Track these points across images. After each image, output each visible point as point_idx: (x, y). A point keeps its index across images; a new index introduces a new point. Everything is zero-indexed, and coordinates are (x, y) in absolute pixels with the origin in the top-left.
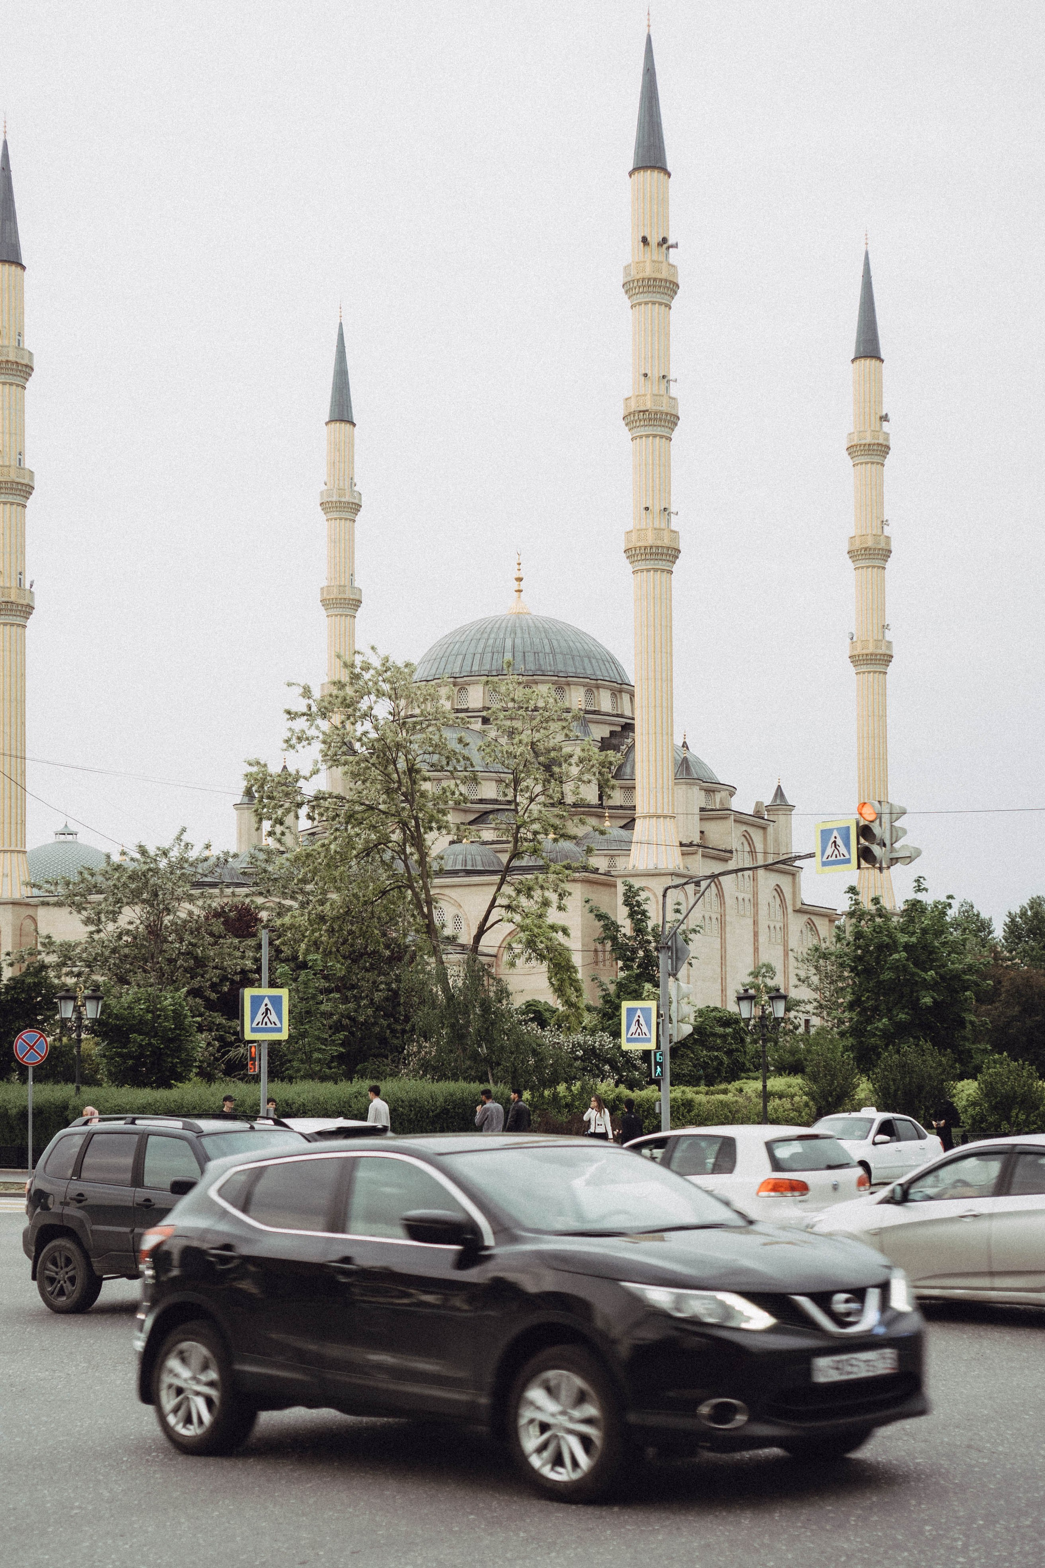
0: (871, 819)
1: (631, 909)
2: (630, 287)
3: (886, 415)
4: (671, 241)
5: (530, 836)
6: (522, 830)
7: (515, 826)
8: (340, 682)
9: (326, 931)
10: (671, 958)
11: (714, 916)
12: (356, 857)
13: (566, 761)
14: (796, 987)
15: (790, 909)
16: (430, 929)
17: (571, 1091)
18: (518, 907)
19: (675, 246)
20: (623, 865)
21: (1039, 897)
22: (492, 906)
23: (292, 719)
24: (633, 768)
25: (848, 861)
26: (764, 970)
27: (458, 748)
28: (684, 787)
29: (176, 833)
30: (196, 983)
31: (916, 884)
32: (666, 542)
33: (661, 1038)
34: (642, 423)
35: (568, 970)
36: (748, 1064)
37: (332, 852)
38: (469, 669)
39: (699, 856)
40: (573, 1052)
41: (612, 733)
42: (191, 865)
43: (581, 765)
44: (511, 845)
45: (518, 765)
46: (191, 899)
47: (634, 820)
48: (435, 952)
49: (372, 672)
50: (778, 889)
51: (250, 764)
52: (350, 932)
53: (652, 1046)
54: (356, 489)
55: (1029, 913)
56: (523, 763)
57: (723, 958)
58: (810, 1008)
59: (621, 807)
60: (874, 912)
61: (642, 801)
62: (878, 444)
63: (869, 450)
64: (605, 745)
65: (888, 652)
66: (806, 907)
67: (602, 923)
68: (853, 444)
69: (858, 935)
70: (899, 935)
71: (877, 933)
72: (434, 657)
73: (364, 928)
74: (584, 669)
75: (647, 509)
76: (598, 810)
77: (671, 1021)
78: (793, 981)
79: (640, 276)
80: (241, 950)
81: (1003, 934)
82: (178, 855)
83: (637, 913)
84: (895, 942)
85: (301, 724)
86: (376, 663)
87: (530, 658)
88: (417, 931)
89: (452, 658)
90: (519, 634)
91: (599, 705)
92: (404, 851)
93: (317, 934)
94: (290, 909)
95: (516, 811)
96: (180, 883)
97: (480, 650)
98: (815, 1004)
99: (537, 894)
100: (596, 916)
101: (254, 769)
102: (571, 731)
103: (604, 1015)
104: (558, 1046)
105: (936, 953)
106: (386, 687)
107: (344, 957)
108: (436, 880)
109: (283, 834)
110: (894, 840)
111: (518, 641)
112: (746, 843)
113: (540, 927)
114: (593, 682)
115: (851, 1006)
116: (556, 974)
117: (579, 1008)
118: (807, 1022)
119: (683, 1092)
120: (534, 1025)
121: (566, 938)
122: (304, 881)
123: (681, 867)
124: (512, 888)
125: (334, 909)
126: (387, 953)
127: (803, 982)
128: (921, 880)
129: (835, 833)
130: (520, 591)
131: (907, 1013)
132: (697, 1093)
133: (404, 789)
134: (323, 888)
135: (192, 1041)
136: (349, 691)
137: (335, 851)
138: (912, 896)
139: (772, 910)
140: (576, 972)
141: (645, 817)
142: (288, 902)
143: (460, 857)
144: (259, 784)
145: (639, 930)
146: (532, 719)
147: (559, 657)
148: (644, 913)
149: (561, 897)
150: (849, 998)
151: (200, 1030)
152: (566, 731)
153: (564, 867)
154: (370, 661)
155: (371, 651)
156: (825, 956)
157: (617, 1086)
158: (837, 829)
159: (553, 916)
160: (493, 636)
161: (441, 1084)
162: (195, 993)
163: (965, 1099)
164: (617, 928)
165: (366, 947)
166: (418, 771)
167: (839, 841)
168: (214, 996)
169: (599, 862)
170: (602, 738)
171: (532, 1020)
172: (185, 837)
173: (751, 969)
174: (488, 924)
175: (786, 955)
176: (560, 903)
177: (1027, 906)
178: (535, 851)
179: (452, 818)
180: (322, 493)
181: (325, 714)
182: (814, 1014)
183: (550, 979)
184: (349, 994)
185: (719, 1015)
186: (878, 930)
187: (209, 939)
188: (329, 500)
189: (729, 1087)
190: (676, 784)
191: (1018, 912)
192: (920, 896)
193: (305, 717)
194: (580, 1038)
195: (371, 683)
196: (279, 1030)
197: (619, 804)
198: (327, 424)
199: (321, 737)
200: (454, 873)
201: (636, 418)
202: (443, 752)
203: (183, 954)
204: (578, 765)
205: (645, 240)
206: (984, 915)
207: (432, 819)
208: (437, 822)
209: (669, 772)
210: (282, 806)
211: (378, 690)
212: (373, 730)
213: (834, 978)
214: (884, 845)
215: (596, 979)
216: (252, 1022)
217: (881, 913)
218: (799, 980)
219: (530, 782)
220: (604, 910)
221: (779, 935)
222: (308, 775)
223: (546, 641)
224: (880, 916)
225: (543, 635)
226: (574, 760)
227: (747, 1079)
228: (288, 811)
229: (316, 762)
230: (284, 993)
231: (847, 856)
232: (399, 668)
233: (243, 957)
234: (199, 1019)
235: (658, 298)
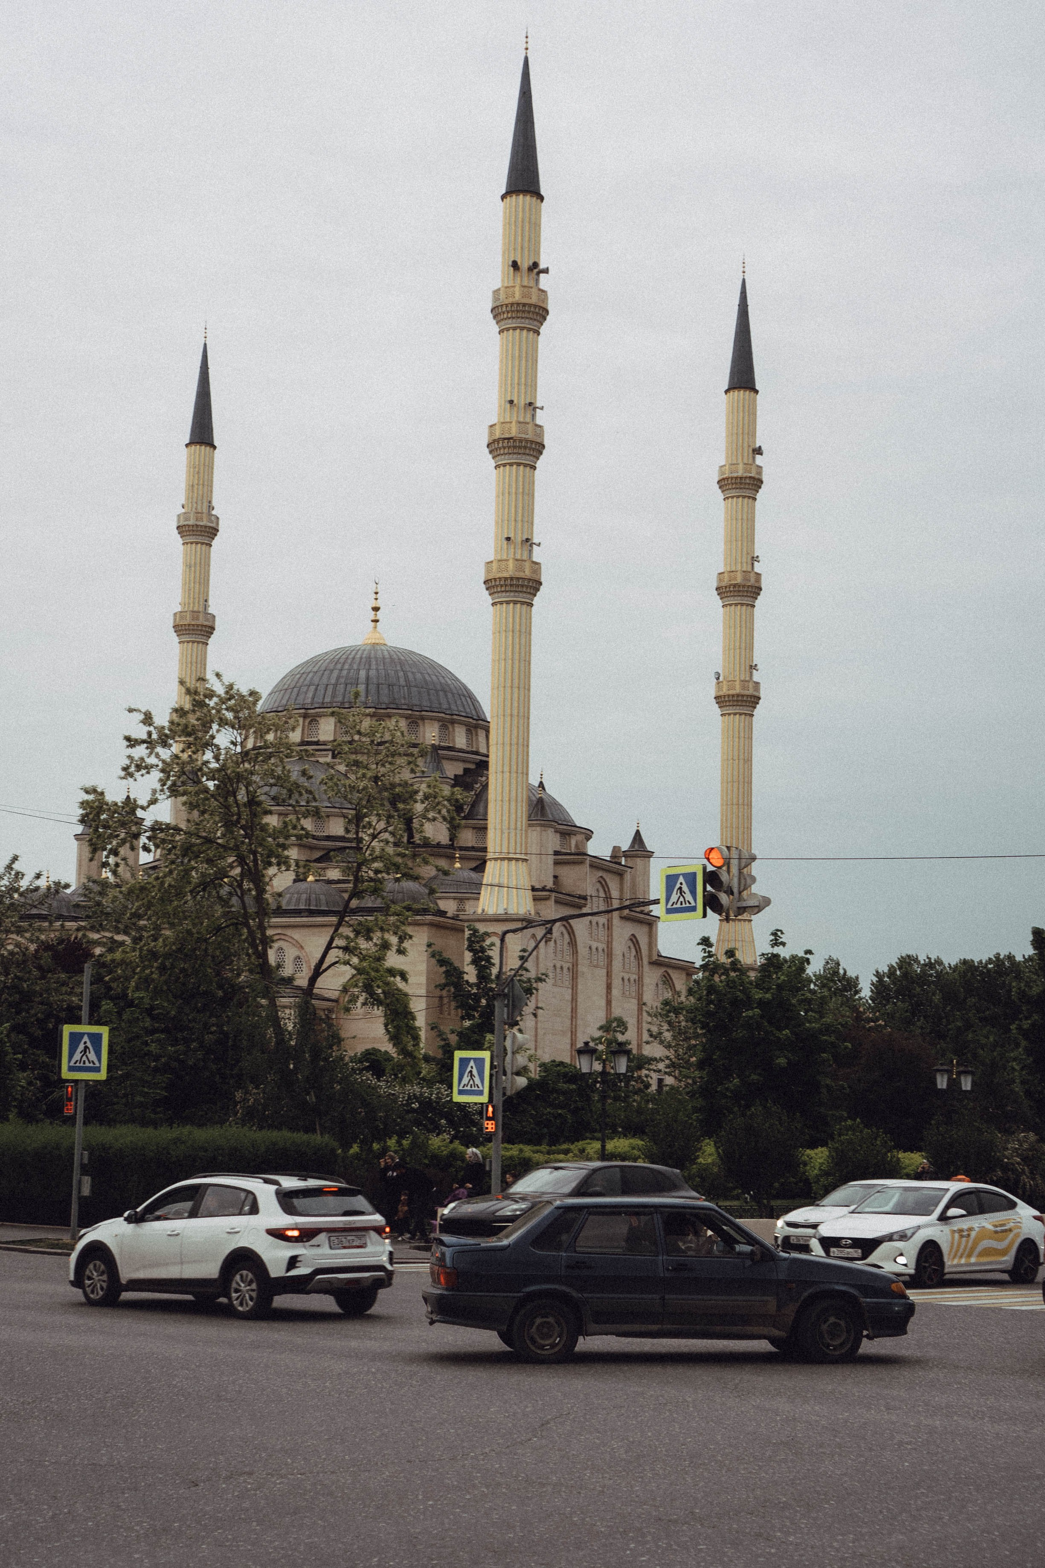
0: (719, 865)
1: (474, 955)
2: (498, 312)
3: (760, 447)
4: (542, 266)
5: (371, 874)
6: (364, 868)
7: (355, 864)
8: (182, 709)
9: (157, 968)
10: (507, 1006)
11: (566, 966)
12: (191, 892)
13: (411, 797)
14: (647, 1043)
15: (645, 961)
16: (265, 970)
17: (402, 1145)
18: (355, 948)
19: (546, 271)
20: (471, 908)
21: (909, 956)
22: (329, 947)
23: (132, 746)
24: (486, 807)
25: (694, 909)
26: (614, 1025)
27: (302, 781)
28: (538, 829)
29: (7, 862)
30: (19, 1019)
31: (773, 937)
32: (527, 573)
33: (494, 1092)
34: (506, 451)
35: (405, 1017)
36: (593, 1124)
37: (166, 885)
38: (321, 701)
39: (552, 902)
40: (409, 1104)
41: (466, 770)
42: (21, 895)
43: (427, 802)
44: (351, 885)
45: (361, 799)
46: (20, 931)
47: (485, 862)
48: (267, 993)
49: (215, 699)
50: (634, 939)
51: (87, 792)
52: (183, 970)
53: (484, 1099)
54: (214, 512)
55: (898, 973)
56: (366, 798)
57: (574, 1010)
58: (661, 1066)
59: (473, 849)
60: (728, 966)
61: (494, 842)
62: (750, 477)
63: (741, 483)
64: (457, 781)
65: (756, 694)
66: (661, 959)
67: (444, 969)
68: (725, 476)
69: (711, 989)
70: (754, 991)
71: (731, 988)
72: (286, 686)
73: (197, 966)
74: (440, 704)
75: (508, 539)
76: (448, 851)
77: (505, 1074)
78: (646, 1037)
79: (511, 300)
80: (71, 986)
81: (870, 994)
82: (8, 884)
83: (481, 960)
84: (749, 998)
85: (141, 751)
86: (220, 690)
87: (385, 691)
88: (251, 971)
89: (304, 689)
90: (374, 667)
91: (454, 741)
92: (240, 886)
93: (148, 971)
94: (122, 943)
95: (359, 849)
96: (9, 913)
97: (333, 681)
98: (667, 1062)
99: (377, 936)
100: (438, 961)
101: (91, 797)
102: (418, 766)
103: (443, 1066)
104: (393, 1098)
105: (792, 1011)
106: (230, 715)
107: (175, 997)
108: (274, 920)
109: (117, 865)
110: (742, 888)
111: (373, 673)
112: (601, 890)
113: (377, 971)
114: (448, 717)
115: (701, 1065)
116: (393, 1021)
117: (415, 1057)
118: (660, 1081)
119: (521, 1151)
120: (369, 1075)
121: (404, 983)
122: (137, 916)
123: (533, 912)
124: (351, 929)
125: (166, 945)
126: (220, 993)
127: (655, 1038)
128: (779, 933)
129: (681, 879)
130: (376, 621)
131: (759, 1074)
132: (537, 1152)
133: (243, 822)
134: (155, 923)
135: (12, 1080)
136: (192, 720)
137: (170, 885)
138: (769, 950)
139: (627, 960)
140: (414, 1019)
141: (496, 859)
142: (119, 938)
143: (304, 896)
144: (94, 813)
145: (483, 976)
146: (377, 753)
147: (414, 689)
148: (489, 958)
149: (401, 940)
150: (701, 1055)
151: (23, 1067)
152: (412, 766)
153: (404, 908)
154: (214, 688)
155: (215, 678)
156: (677, 1011)
157: (451, 1142)
158: (684, 875)
159: (393, 960)
160: (346, 667)
161: (264, 1132)
162: (16, 1029)
163: (817, 1168)
164: (460, 973)
165: (199, 987)
166: (259, 804)
167: (685, 888)
168: (39, 1033)
169: (449, 906)
170: (456, 776)
171: (367, 1069)
172: (16, 866)
173: (603, 1022)
174: (325, 966)
175: (640, 1010)
176: (399, 946)
177: (895, 965)
178: (376, 891)
179: (293, 853)
180: (179, 516)
181: (166, 742)
182: (666, 1073)
183: (386, 1025)
184: (179, 1035)
185: (563, 1070)
186: (730, 984)
187: (35, 972)
188: (186, 523)
189: (572, 1147)
190: (530, 825)
191: (886, 970)
192: (777, 950)
193: (145, 745)
194: (417, 1089)
195: (214, 712)
196: (97, 1070)
197: (470, 845)
198: (187, 445)
199: (161, 765)
200: (297, 913)
201: (500, 445)
202: (285, 785)
203: (7, 987)
204: (423, 802)
205: (515, 265)
206: (851, 973)
207: (271, 854)
208: (277, 857)
209: (523, 810)
210: (118, 836)
211: (221, 719)
212: (213, 760)
213: (688, 1035)
214: (732, 893)
215: (436, 1027)
216: (69, 1061)
217: (735, 965)
218: (651, 1036)
219: (374, 819)
220: (446, 955)
221: (634, 988)
222: (145, 804)
223: (401, 674)
224: (735, 970)
225: (399, 668)
226: (420, 796)
227: (591, 1139)
228: (124, 842)
229: (154, 792)
230: (104, 1031)
231: (693, 904)
232: (244, 696)
233: (70, 994)
234: (20, 1056)
235: (527, 324)
